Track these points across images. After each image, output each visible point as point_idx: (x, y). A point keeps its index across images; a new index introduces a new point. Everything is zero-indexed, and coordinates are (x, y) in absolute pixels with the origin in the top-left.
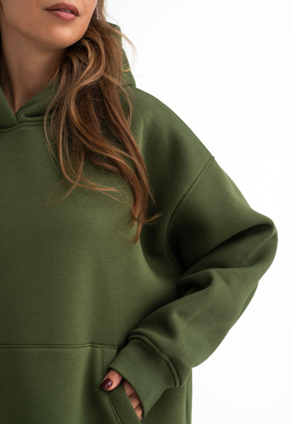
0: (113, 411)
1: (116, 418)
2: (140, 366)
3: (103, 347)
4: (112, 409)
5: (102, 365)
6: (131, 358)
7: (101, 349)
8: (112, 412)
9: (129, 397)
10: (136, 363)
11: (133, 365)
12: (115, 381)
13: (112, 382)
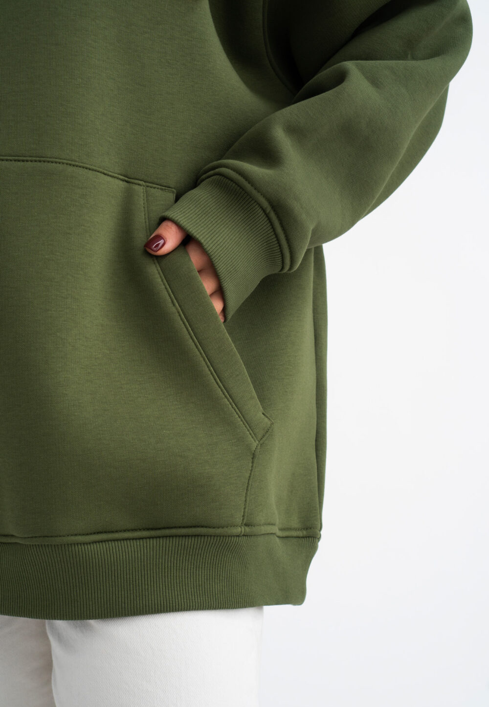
0: (166, 288)
1: (172, 302)
2: (216, 216)
3: (148, 186)
4: (164, 284)
5: (147, 215)
6: (201, 204)
7: (145, 188)
8: (165, 290)
9: (199, 272)
10: (210, 211)
11: (204, 214)
12: (170, 239)
13: (165, 240)
